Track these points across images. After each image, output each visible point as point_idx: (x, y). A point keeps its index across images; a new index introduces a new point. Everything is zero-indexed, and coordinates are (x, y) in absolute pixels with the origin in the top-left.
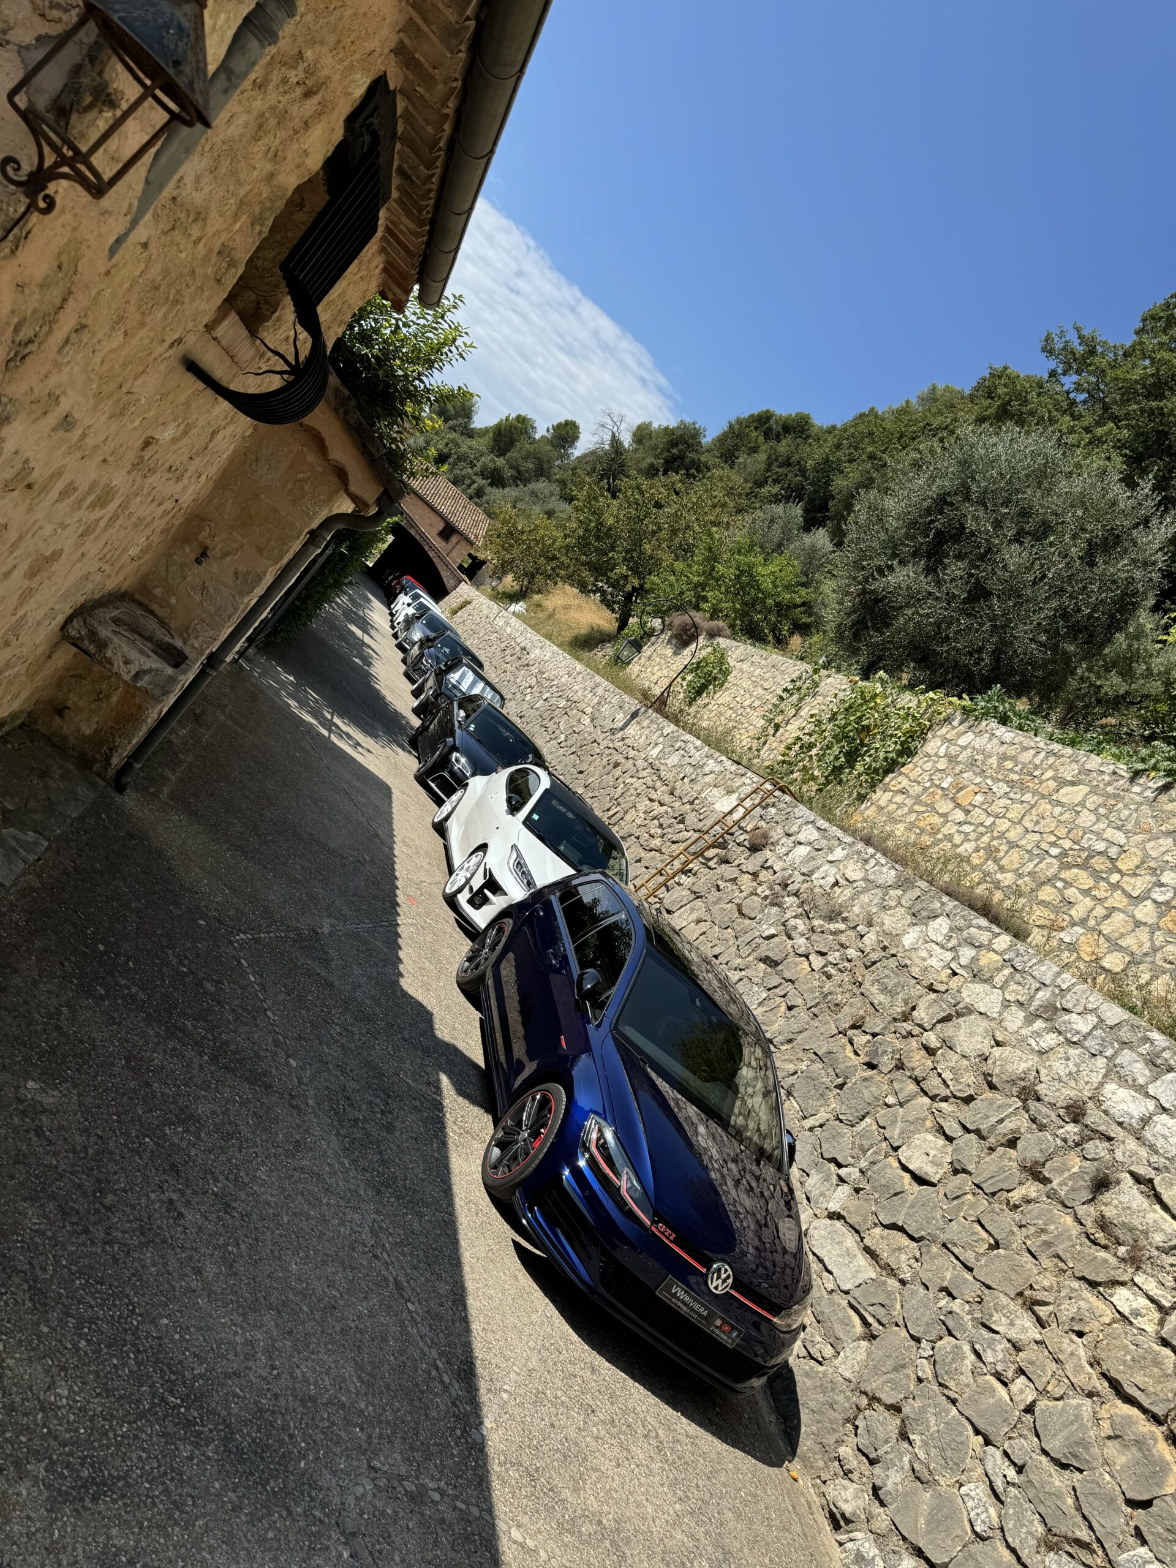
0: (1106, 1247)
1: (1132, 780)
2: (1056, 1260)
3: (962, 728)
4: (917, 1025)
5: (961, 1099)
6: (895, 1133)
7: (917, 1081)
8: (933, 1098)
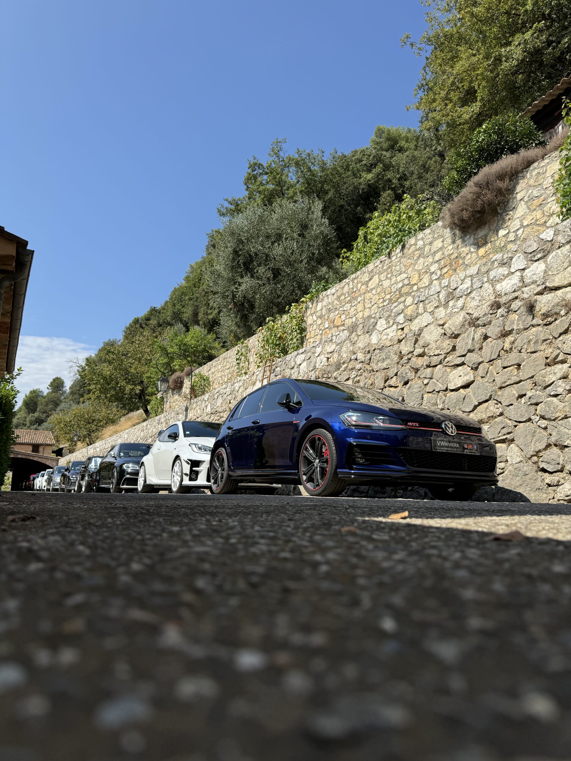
0: (556, 320)
2: (545, 343)
3: (314, 305)
4: (408, 354)
5: (451, 351)
6: (440, 386)
7: (428, 366)
8: (440, 363)
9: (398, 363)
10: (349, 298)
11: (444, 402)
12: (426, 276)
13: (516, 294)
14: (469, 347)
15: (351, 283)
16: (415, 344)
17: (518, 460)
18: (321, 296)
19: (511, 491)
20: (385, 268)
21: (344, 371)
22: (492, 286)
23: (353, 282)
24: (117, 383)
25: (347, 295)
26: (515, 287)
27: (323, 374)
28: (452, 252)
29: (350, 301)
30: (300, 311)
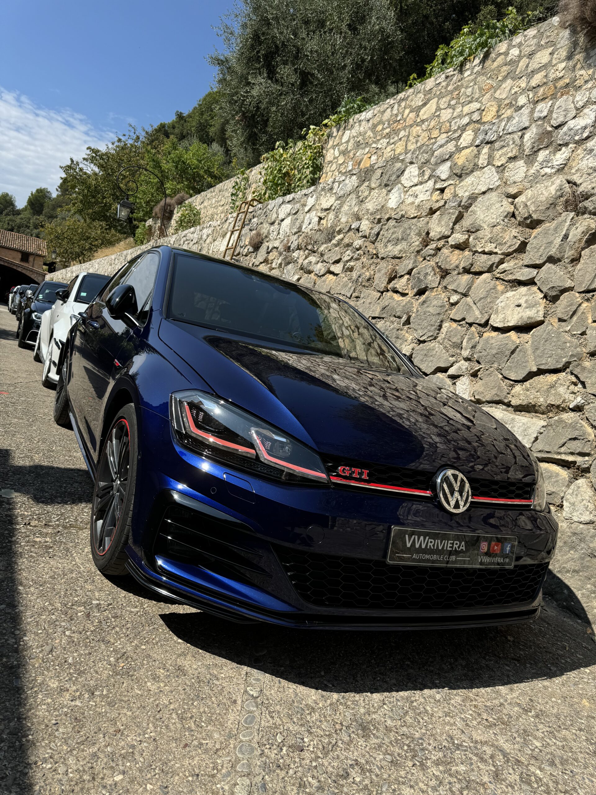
1: (461, 71)
3: (340, 133)
4: (439, 239)
6: (476, 315)
7: (467, 271)
8: (490, 270)
9: (418, 252)
10: (388, 130)
11: (474, 347)
12: (509, 111)
15: (396, 106)
16: (455, 223)
18: (351, 120)
20: (450, 88)
21: (336, 246)
23: (399, 106)
24: (104, 198)
27: (307, 244)
28: (561, 74)
29: (388, 136)
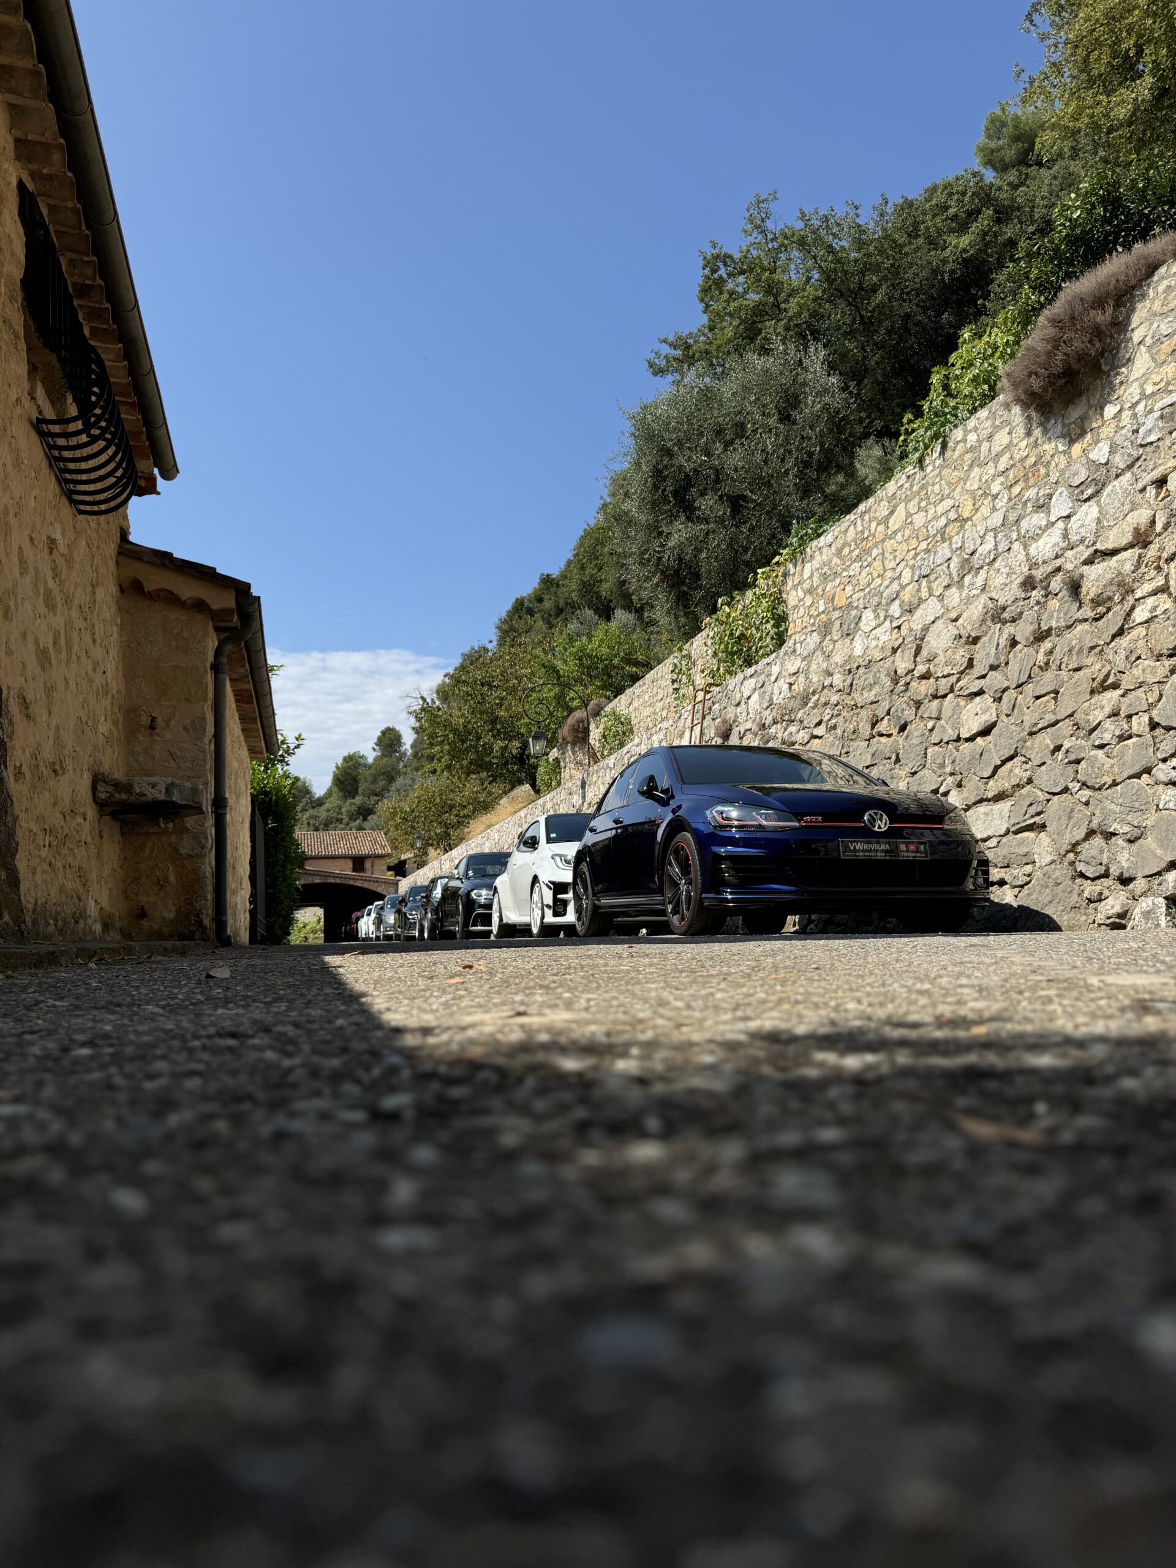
0: (1109, 609)
1: (922, 468)
2: (1093, 653)
3: (799, 568)
4: (907, 674)
5: (966, 668)
6: (951, 734)
7: (935, 697)
8: (952, 690)
9: (892, 691)
10: (857, 552)
11: (953, 762)
12: (985, 502)
13: (1058, 563)
14: (992, 660)
15: (859, 521)
16: (916, 656)
17: (1049, 859)
18: (808, 550)
19: (1037, 912)
20: (915, 488)
21: (814, 708)
22: (1025, 548)
23: (863, 520)
24: (479, 738)
25: (853, 546)
26: (1057, 549)
27: (783, 715)
28: (1026, 453)
29: (859, 558)
30: (774, 582)
